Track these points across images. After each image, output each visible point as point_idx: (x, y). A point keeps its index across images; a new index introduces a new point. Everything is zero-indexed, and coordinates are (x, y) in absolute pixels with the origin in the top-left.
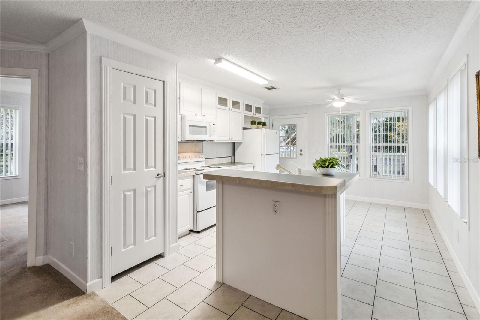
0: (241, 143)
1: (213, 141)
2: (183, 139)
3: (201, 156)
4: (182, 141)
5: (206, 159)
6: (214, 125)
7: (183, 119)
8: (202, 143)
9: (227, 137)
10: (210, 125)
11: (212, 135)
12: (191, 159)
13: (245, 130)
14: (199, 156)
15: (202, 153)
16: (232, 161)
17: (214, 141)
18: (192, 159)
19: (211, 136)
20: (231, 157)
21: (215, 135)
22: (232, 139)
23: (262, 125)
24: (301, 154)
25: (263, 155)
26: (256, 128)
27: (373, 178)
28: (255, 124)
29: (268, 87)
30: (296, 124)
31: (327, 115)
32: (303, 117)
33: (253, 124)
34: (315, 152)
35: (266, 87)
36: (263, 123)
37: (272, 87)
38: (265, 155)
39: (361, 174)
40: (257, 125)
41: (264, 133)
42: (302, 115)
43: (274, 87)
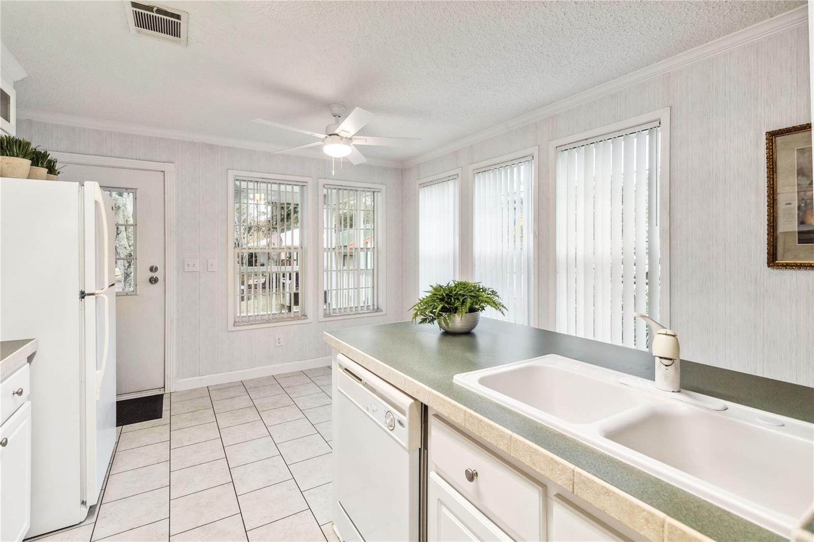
23: (47, 170)
24: (153, 281)
25: (93, 294)
26: (26, 177)
27: (331, 316)
28: (24, 157)
29: (159, 11)
30: (137, 189)
31: (236, 176)
32: (162, 172)
33: (13, 155)
34: (198, 270)
35: (150, 8)
36: (50, 161)
37: (176, 20)
38: (102, 295)
39: (310, 312)
40: (31, 165)
41: (96, 202)
42: (160, 166)
43: (180, 23)
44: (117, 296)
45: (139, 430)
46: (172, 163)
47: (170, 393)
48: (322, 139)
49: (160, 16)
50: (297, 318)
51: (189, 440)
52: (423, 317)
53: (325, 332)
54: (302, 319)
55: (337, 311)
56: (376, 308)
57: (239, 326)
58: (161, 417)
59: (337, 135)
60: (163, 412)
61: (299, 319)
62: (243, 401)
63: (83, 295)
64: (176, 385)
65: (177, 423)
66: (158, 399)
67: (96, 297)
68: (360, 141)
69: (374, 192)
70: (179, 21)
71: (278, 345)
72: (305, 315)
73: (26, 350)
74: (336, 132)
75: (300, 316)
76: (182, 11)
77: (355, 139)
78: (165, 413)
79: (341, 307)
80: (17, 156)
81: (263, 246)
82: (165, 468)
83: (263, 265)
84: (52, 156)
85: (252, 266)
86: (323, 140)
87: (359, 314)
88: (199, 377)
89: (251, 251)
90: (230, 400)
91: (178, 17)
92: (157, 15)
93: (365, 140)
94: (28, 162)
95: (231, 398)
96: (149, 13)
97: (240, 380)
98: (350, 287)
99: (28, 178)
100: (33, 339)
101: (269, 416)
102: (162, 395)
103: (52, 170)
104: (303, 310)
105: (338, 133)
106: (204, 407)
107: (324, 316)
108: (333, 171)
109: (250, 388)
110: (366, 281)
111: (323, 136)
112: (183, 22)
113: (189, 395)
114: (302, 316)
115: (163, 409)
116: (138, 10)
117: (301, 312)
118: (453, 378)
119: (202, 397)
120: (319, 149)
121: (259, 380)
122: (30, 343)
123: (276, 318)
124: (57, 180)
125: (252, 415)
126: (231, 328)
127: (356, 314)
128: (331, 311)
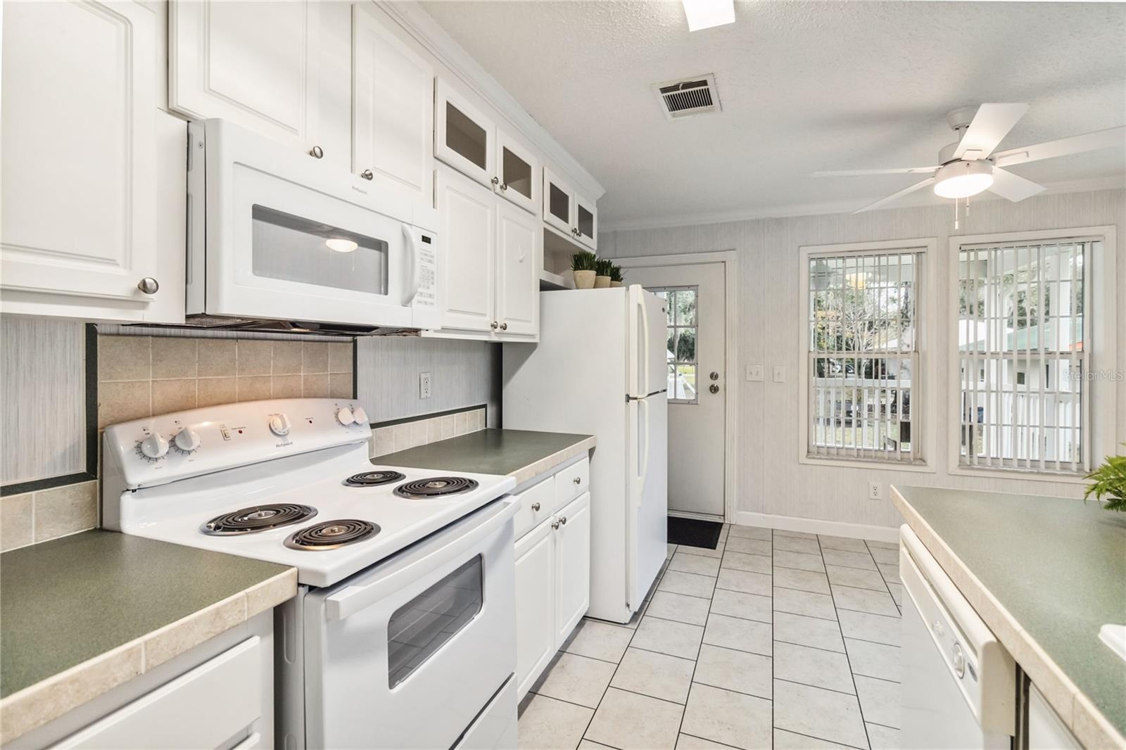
0: (531, 347)
1: (416, 331)
2: (199, 310)
3: (346, 416)
4: (188, 317)
5: (373, 426)
6: (426, 240)
7: (197, 153)
8: (355, 342)
9: (484, 315)
10: (405, 237)
11: (416, 298)
12: (279, 441)
13: (549, 294)
14: (337, 415)
15: (355, 397)
16: (489, 426)
17: (424, 334)
18: (289, 439)
19: (407, 302)
20: (484, 406)
21: (430, 296)
22: (505, 328)
23: (610, 278)
24: (714, 389)
25: (636, 399)
26: (593, 286)
27: (973, 469)
28: (591, 269)
29: (686, 86)
30: (698, 286)
31: (809, 254)
32: (723, 262)
33: (584, 269)
34: (762, 380)
35: (676, 88)
36: (612, 269)
37: (703, 88)
38: (643, 400)
39: (931, 454)
40: (597, 275)
41: (639, 305)
42: (718, 256)
43: (708, 89)
44: (668, 403)
45: (691, 555)
46: (734, 250)
47: (730, 525)
48: (932, 173)
49: (687, 90)
50: (904, 460)
51: (737, 586)
52: (1113, 496)
53: (892, 486)
54: (915, 465)
55: (989, 462)
56: (1087, 469)
57: (814, 458)
58: (715, 548)
59: (959, 160)
60: (718, 543)
61: (910, 463)
62: (813, 563)
63: (628, 398)
64: (738, 517)
65: (729, 561)
66: (717, 527)
67: (639, 402)
68: (1016, 157)
69: (1083, 244)
70: (706, 87)
71: (872, 496)
72: (923, 460)
73: (585, 445)
74: (956, 156)
75: (912, 460)
76: (706, 75)
77: (1001, 157)
78: (720, 546)
79: (999, 456)
80: (587, 269)
81: (892, 348)
82: (704, 605)
83: (892, 378)
84: (615, 264)
85: (871, 378)
86: (934, 175)
87: (1038, 473)
88: (762, 515)
89: (874, 357)
90: (796, 554)
91: (705, 83)
92: (685, 91)
93: (1025, 154)
94: (593, 273)
95: (798, 552)
96: (677, 92)
97: (815, 533)
98: (1031, 424)
99: (594, 287)
100: (591, 436)
101: (843, 594)
102: (722, 524)
103: (616, 276)
104: (919, 449)
105: (959, 157)
106: (762, 552)
107: (959, 465)
108: (957, 223)
109: (827, 548)
110: (1068, 414)
111: (932, 169)
112: (710, 86)
113: (751, 533)
114: (915, 459)
115: (719, 540)
116: (669, 94)
117: (914, 453)
118: (1099, 631)
119: (763, 540)
120: (928, 190)
121: (845, 541)
122: (588, 439)
123: (871, 457)
124: (620, 286)
125: (820, 584)
126: (803, 458)
127: (1032, 473)
128: (975, 461)
